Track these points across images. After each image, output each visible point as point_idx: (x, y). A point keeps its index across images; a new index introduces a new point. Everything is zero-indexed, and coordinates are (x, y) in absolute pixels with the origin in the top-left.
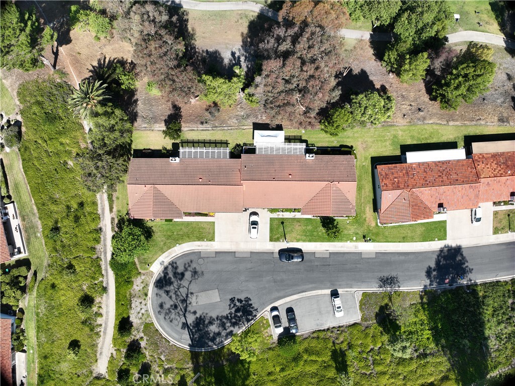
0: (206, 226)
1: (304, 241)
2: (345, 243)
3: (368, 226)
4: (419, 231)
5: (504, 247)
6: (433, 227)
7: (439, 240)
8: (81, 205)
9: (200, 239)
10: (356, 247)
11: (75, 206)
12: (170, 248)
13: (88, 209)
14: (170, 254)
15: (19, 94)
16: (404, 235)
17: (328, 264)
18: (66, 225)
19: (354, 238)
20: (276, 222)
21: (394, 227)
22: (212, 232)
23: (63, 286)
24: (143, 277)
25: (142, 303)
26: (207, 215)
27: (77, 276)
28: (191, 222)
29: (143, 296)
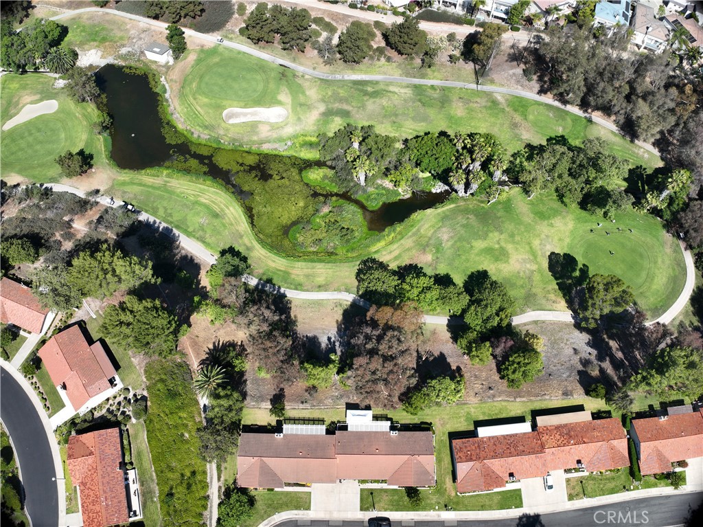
0: (303, 496)
1: (391, 510)
2: (429, 512)
3: (449, 496)
4: (496, 499)
5: (581, 513)
6: (508, 495)
7: (516, 507)
8: (194, 473)
9: (297, 508)
10: (439, 516)
11: (188, 474)
12: (269, 516)
13: (199, 477)
14: (270, 521)
15: (146, 371)
16: (482, 504)
18: (180, 491)
19: (437, 508)
20: (366, 492)
21: (472, 496)
22: (308, 501)
26: (304, 485)
28: (290, 492)
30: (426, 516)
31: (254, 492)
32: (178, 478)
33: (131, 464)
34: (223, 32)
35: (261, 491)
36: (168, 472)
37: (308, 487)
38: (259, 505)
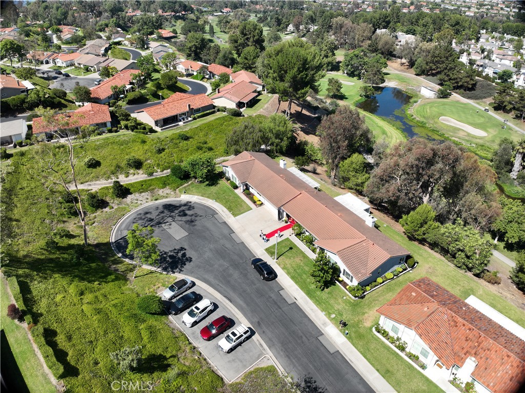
0: (244, 206)
2: (320, 311)
3: (359, 321)
4: (416, 384)
8: (211, 149)
9: (230, 209)
10: (325, 324)
11: (209, 146)
12: (208, 197)
14: (203, 200)
16: (391, 369)
17: (281, 306)
20: (287, 243)
23: (146, 147)
24: (172, 193)
25: (147, 199)
26: (255, 202)
27: (157, 155)
28: (240, 198)
29: (154, 198)
30: (312, 310)
31: (223, 182)
32: (202, 139)
33: (195, 119)
34: (478, 101)
35: (227, 184)
36: (203, 133)
37: (256, 205)
38: (213, 189)
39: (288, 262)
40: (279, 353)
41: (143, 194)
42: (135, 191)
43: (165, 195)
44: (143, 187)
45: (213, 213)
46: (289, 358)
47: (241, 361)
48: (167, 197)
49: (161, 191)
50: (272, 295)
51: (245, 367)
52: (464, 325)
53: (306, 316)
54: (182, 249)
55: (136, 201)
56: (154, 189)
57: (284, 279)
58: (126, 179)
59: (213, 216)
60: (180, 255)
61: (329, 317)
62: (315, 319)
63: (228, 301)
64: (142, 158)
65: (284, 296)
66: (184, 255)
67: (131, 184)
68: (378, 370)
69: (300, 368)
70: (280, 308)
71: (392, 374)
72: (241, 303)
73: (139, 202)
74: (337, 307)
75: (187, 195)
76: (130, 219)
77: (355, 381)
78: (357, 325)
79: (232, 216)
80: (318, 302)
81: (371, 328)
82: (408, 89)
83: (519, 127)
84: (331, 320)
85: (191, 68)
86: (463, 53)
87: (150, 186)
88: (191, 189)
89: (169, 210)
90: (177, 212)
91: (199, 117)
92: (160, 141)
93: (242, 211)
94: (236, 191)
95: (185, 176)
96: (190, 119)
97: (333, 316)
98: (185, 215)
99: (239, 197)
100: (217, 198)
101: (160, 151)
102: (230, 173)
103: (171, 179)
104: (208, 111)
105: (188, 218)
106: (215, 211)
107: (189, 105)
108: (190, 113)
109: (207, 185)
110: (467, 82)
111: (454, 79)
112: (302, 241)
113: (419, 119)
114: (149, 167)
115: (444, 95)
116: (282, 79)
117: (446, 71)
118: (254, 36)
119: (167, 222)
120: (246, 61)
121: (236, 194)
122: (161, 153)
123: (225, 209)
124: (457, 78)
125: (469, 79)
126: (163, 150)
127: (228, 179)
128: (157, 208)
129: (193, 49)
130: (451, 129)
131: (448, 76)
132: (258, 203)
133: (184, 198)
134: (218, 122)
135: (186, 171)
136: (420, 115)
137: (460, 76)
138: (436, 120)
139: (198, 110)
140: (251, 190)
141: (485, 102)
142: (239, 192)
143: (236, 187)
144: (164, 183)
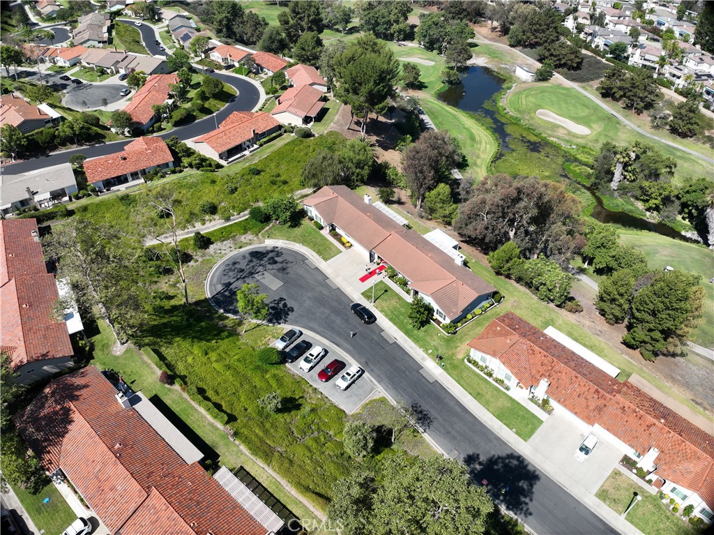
0: (334, 249)
1: (386, 315)
2: (418, 348)
3: (453, 354)
4: (502, 403)
7: (517, 433)
9: (319, 253)
10: (423, 359)
11: (282, 178)
12: (294, 241)
16: (481, 392)
17: (384, 346)
20: (383, 286)
23: (217, 188)
24: (255, 238)
25: (231, 247)
26: (343, 244)
27: (230, 196)
28: (328, 240)
29: (238, 246)
30: (411, 347)
31: (305, 222)
32: (275, 172)
33: (261, 145)
34: (583, 84)
35: (311, 224)
36: (274, 164)
37: (345, 247)
38: (297, 231)
39: (384, 304)
40: (387, 386)
41: (225, 242)
42: (216, 241)
43: (248, 241)
44: (224, 234)
45: (303, 259)
46: (397, 390)
47: (357, 396)
48: (250, 244)
49: (243, 237)
50: (374, 337)
51: (361, 400)
52: (540, 353)
53: (407, 354)
54: (281, 299)
55: (220, 251)
56: (235, 236)
57: (383, 321)
58: (203, 227)
59: (303, 262)
60: (281, 305)
61: (427, 353)
62: (415, 355)
63: (335, 346)
64: (215, 201)
65: (385, 337)
66: (285, 305)
67: (210, 233)
68: (470, 394)
69: (406, 397)
70: (383, 348)
71: (482, 395)
72: (348, 346)
73: (223, 252)
74: (433, 343)
75: (271, 240)
76: (219, 271)
77: (452, 404)
78: (451, 358)
79: (323, 261)
80: (416, 340)
81: (463, 360)
82: (500, 68)
83: (630, 120)
84: (429, 355)
85: (231, 56)
86: (569, 15)
87: (231, 233)
88: (274, 232)
89: (257, 258)
90: (266, 259)
91: (265, 143)
92: (230, 179)
93: (332, 254)
94: (322, 232)
95: (266, 219)
96: (256, 146)
97: (430, 351)
98: (275, 262)
99: (326, 239)
100: (304, 241)
101: (233, 191)
102: (313, 212)
103: (251, 223)
104: (274, 135)
105: (279, 266)
106: (304, 256)
107: (254, 131)
108: (255, 139)
109: (290, 226)
110: (571, 60)
111: (555, 56)
112: (396, 283)
113: (512, 114)
114: (225, 211)
115: (543, 77)
116: (356, 92)
117: (546, 44)
118: (309, 16)
119: (259, 272)
120: (304, 53)
121: (322, 236)
122: (234, 193)
123: (314, 254)
124: (559, 55)
125: (573, 56)
126: (236, 189)
127: (311, 219)
128: (244, 257)
129: (224, 22)
130: (550, 126)
131: (549, 50)
132: (347, 245)
133: (269, 243)
134: (288, 147)
135: (266, 214)
136: (514, 108)
137: (563, 52)
138: (532, 115)
139: (263, 135)
140: (337, 230)
141: (591, 86)
142: (325, 232)
143: (321, 228)
144: (244, 227)
